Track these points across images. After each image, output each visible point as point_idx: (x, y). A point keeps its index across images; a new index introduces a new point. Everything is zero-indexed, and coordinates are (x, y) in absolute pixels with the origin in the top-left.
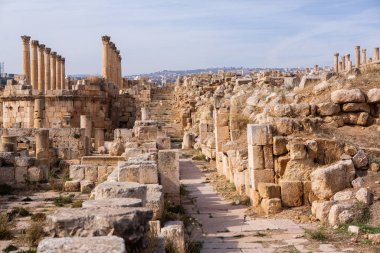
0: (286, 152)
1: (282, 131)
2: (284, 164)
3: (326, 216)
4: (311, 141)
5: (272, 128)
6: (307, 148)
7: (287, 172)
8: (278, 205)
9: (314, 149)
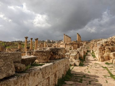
0: (105, 50)
1: (104, 45)
2: (104, 52)
3: (113, 62)
4: (110, 47)
5: (102, 45)
6: (109, 49)
7: (105, 53)
8: (103, 60)
9: (111, 49)
